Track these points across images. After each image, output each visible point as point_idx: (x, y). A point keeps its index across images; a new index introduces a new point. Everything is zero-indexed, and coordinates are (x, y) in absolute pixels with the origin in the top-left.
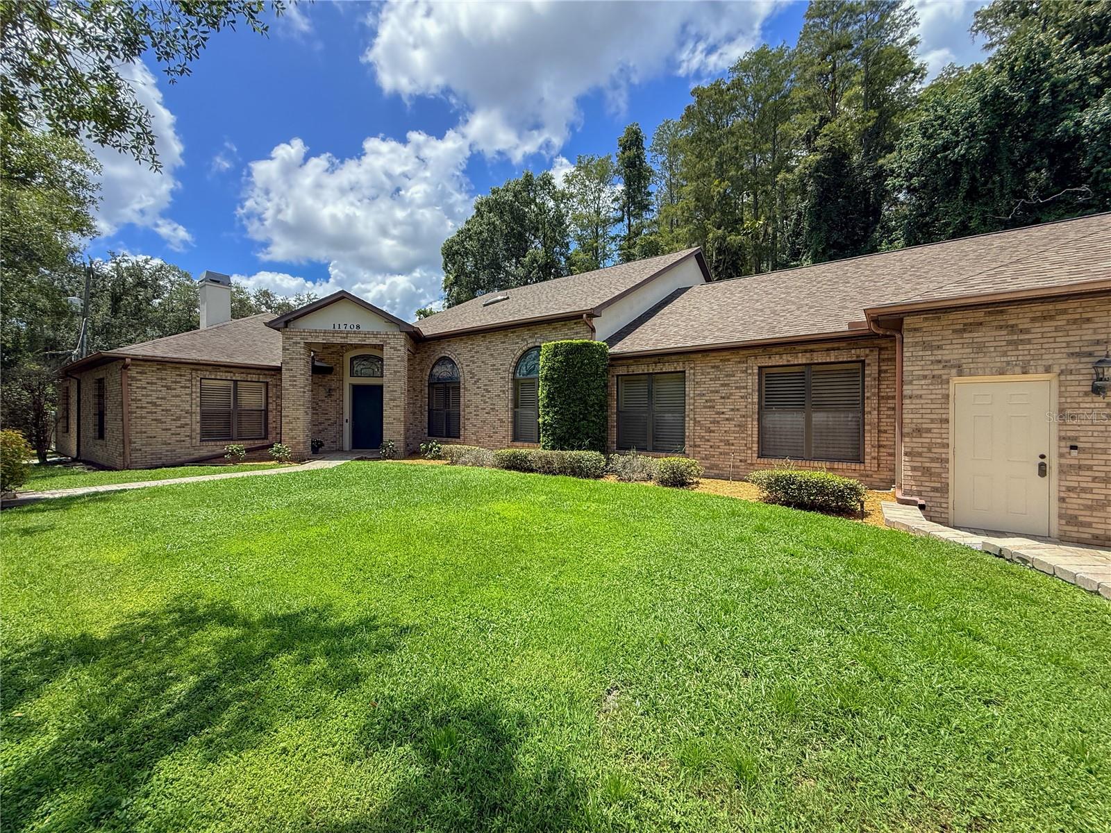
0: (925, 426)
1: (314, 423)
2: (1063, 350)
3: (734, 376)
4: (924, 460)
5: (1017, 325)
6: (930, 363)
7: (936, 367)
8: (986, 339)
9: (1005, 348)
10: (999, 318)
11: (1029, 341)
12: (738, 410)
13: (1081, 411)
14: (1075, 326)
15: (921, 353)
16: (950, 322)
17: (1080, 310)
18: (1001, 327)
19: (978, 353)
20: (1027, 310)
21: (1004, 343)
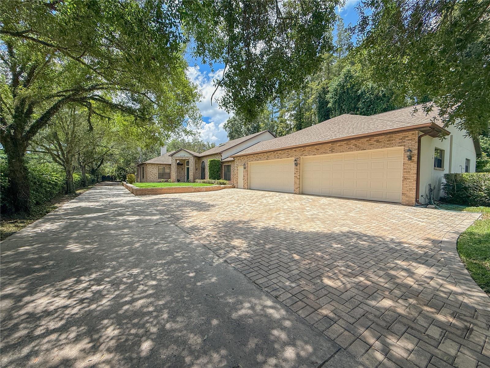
1: (177, 175)
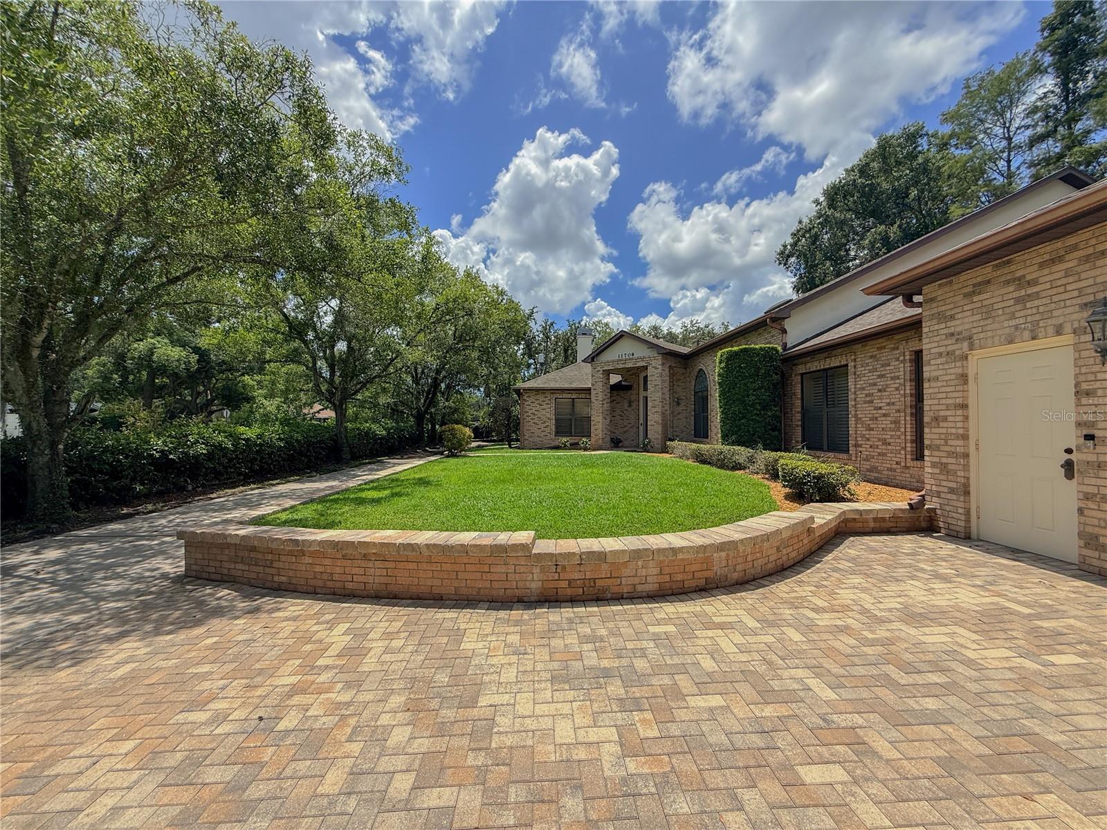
0: (942, 413)
2: (1074, 301)
3: (889, 365)
4: (942, 454)
5: (1024, 276)
6: (944, 337)
7: (950, 342)
8: (994, 300)
9: (1012, 309)
10: (1006, 270)
11: (1037, 296)
12: (893, 403)
13: (1098, 385)
14: (1088, 265)
15: (936, 327)
16: (960, 285)
17: (1093, 242)
18: (1008, 282)
19: (986, 319)
20: (1034, 255)
21: (1011, 302)
